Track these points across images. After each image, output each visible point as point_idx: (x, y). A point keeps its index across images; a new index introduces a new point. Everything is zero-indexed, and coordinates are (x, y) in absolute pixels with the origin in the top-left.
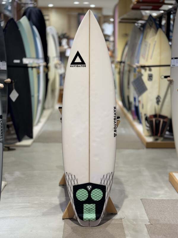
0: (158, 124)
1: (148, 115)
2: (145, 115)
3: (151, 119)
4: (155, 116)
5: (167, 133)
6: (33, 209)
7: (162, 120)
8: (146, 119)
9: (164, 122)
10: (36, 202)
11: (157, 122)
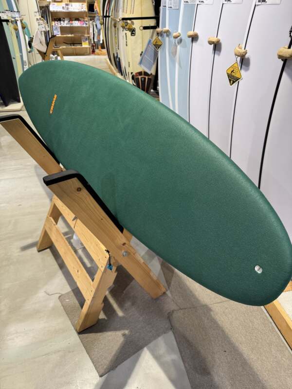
0: (143, 82)
1: (134, 74)
2: (132, 73)
3: (137, 77)
4: (140, 73)
5: (152, 91)
6: (25, 170)
7: (147, 77)
8: (133, 78)
9: (148, 78)
10: (29, 164)
11: (143, 79)
